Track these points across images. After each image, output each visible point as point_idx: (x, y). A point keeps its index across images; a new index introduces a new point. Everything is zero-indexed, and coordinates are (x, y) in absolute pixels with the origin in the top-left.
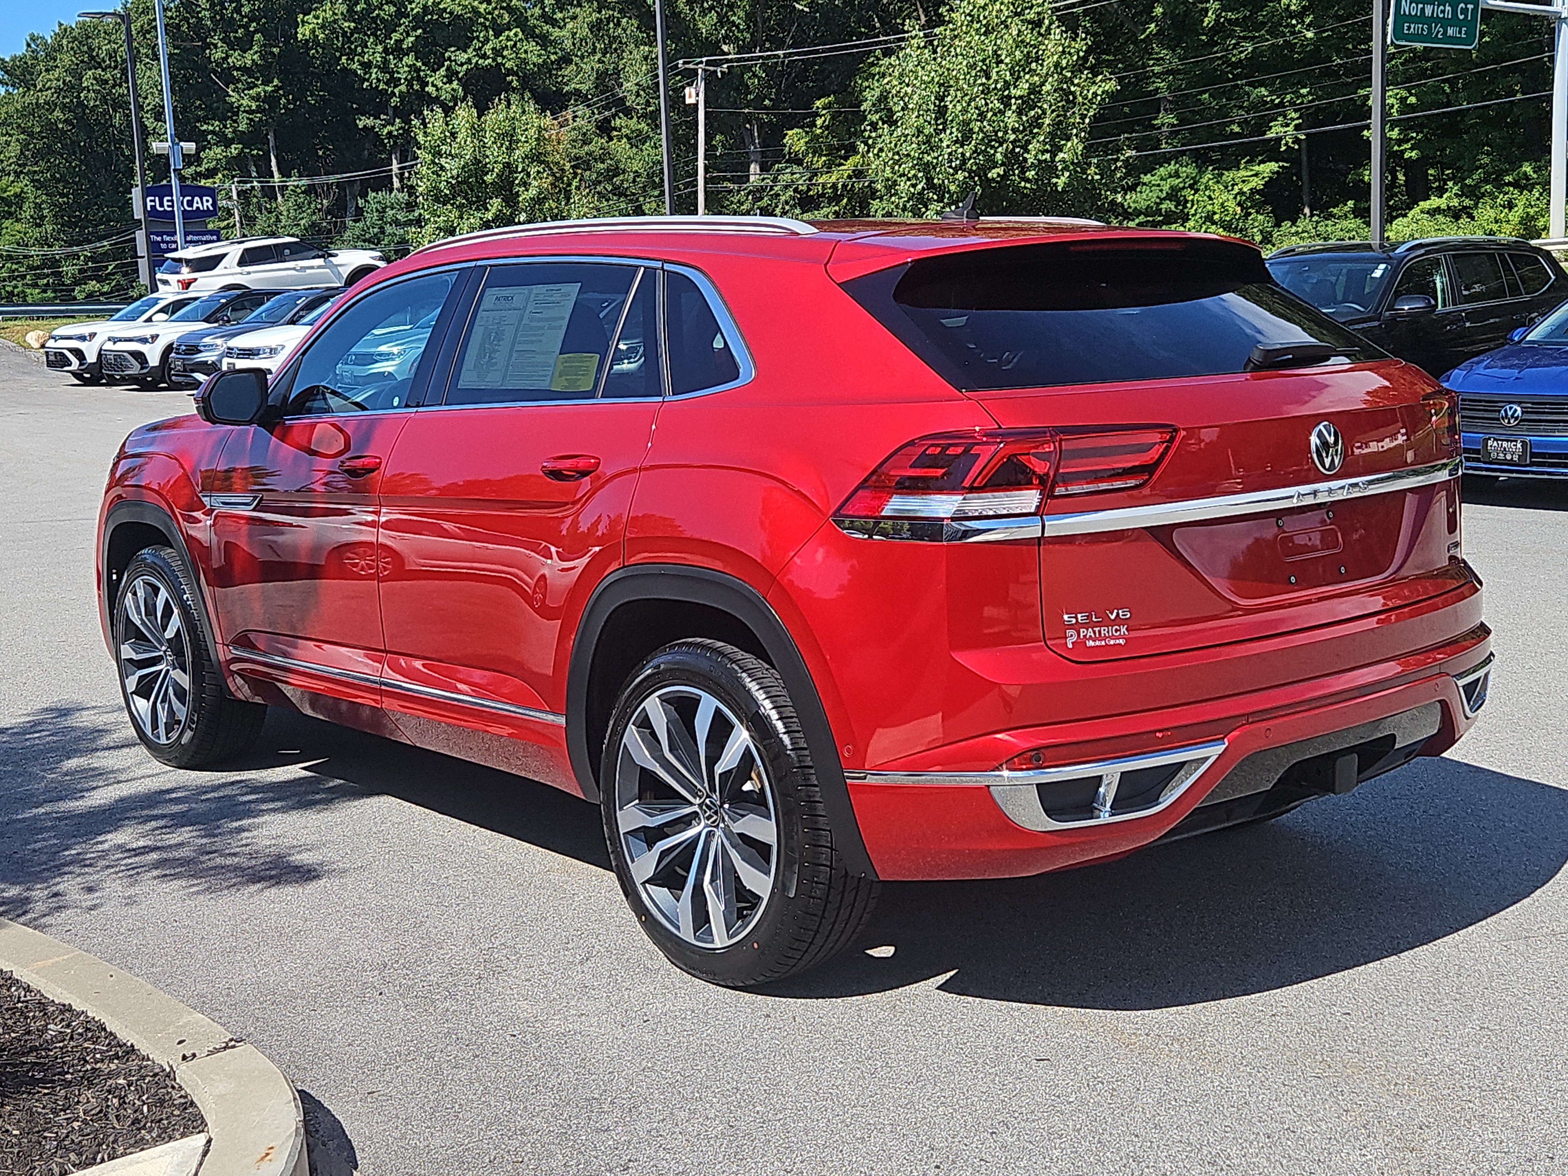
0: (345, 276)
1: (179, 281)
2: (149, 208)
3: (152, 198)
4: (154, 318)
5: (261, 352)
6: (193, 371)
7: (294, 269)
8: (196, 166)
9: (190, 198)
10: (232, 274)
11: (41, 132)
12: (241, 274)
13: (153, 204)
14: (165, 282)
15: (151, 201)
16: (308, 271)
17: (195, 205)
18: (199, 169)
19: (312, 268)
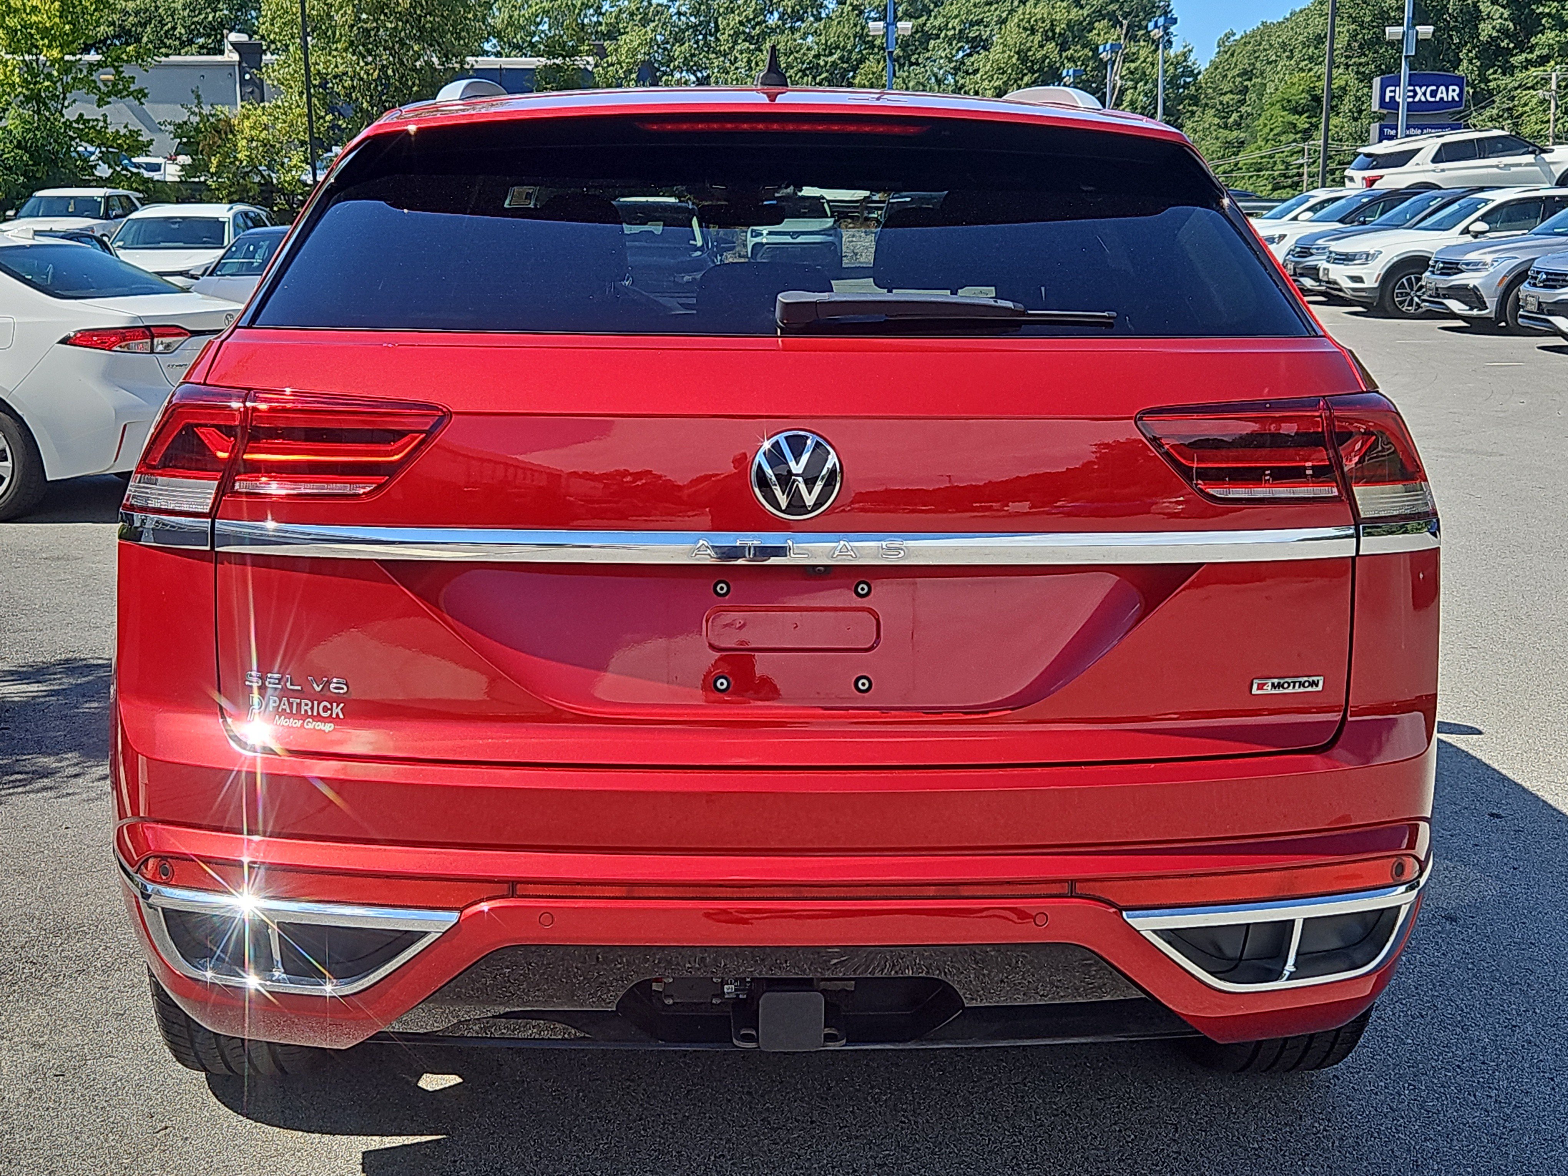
0: (1557, 176)
1: (1364, 178)
2: (1387, 100)
3: (1393, 88)
4: (1300, 218)
5: (1357, 257)
6: (1302, 275)
7: (1497, 166)
8: (1528, 53)
9: (1434, 88)
10: (1424, 171)
11: (1372, 21)
12: (1434, 171)
13: (1392, 94)
14: (1351, 179)
15: (1391, 91)
16: (1513, 169)
17: (1439, 96)
18: (1530, 56)
19: (1519, 165)
